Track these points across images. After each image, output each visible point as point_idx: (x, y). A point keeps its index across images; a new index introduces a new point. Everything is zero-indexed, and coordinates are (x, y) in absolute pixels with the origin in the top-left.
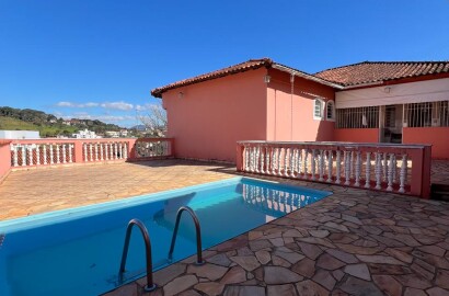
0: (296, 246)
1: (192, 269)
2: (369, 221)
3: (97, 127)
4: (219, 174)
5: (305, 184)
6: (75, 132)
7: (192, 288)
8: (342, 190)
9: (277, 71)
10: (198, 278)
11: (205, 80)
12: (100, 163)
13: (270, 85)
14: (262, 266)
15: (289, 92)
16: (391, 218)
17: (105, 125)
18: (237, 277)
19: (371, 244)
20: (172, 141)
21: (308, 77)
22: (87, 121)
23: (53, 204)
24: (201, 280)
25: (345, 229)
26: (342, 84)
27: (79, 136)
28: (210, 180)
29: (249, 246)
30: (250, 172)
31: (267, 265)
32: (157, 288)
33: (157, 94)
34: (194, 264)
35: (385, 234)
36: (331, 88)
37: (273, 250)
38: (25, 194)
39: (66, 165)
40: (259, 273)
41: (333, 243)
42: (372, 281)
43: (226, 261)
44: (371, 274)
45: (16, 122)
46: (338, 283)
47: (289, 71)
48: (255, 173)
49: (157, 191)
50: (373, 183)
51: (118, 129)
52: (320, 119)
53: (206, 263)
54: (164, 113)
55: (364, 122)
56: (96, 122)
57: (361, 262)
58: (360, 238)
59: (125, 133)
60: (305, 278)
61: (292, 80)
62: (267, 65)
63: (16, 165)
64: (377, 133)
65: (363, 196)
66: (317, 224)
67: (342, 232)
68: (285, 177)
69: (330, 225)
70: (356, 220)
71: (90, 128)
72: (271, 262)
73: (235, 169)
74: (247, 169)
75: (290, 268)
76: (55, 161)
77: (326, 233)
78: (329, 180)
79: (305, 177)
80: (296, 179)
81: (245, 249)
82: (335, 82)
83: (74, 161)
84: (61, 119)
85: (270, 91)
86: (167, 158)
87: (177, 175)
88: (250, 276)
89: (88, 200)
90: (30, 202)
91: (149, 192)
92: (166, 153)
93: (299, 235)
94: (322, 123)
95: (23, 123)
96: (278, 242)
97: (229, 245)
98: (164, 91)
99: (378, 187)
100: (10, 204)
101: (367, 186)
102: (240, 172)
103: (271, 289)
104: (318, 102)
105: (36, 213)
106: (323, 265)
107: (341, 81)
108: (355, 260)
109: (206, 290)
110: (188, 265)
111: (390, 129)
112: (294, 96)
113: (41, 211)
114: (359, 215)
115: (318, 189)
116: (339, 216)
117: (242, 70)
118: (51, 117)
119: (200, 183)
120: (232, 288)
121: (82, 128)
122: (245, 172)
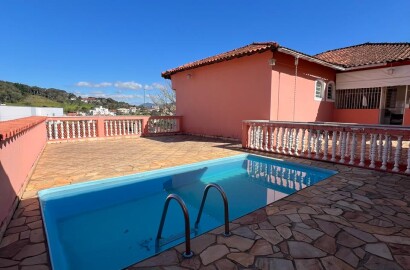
0: (313, 222)
1: (221, 239)
2: (381, 201)
3: (110, 104)
4: (226, 150)
5: (309, 162)
6: (92, 108)
7: (225, 257)
8: (347, 169)
9: (282, 54)
10: (229, 248)
11: (212, 63)
12: (118, 138)
13: (274, 68)
14: (285, 240)
15: (292, 74)
16: (402, 199)
17: (116, 102)
18: (264, 249)
19: (388, 224)
20: (181, 119)
21: (311, 60)
22: (101, 99)
23: (89, 175)
24: (232, 250)
25: (357, 208)
26: (344, 66)
27: (95, 113)
28: (219, 156)
29: (269, 221)
30: (255, 149)
31: (289, 239)
32: (194, 255)
33: (167, 76)
34: (222, 235)
35: (399, 215)
36: (332, 69)
37: (292, 226)
38: (63, 165)
39: (91, 139)
40: (284, 246)
41: (348, 221)
42: (394, 260)
43: (250, 234)
44: (393, 254)
45: (43, 100)
46: (362, 261)
47: (293, 53)
48: (260, 150)
49: (173, 165)
50: (378, 164)
51: (128, 106)
52: (320, 100)
53: (233, 234)
54: (173, 93)
55: (364, 103)
56: (109, 100)
57: (379, 242)
58: (375, 218)
59: (134, 110)
60: (328, 255)
61: (296, 63)
62: (273, 49)
63: (51, 138)
64: (377, 113)
65: (369, 176)
66: (329, 203)
67: (356, 211)
68: (289, 155)
69: (341, 203)
70: (366, 200)
71: (104, 105)
72: (292, 237)
73: (240, 146)
74: (252, 147)
75: (312, 244)
76: (82, 135)
77: (340, 212)
78: (333, 159)
79: (309, 156)
80: (300, 157)
81: (265, 223)
82: (336, 64)
83: (97, 136)
84: (80, 98)
85: (275, 73)
86: (176, 134)
87: (189, 151)
88: (277, 249)
89: (117, 172)
90: (69, 172)
91: (168, 166)
92: (175, 129)
93: (313, 212)
94: (322, 104)
95: (48, 100)
96: (295, 218)
97: (251, 219)
98: (173, 73)
99: (383, 167)
100: (53, 173)
101: (372, 166)
102: (245, 149)
103: (299, 263)
104: (319, 84)
105: (76, 182)
106: (343, 243)
107: (342, 63)
108: (374, 240)
109: (239, 260)
110: (217, 236)
111: (390, 109)
112: (298, 78)
113: (80, 180)
114: (369, 195)
115: (324, 168)
116: (349, 195)
117: (249, 54)
118: (71, 96)
119: (210, 158)
120: (261, 259)
121: (97, 105)
122: (250, 149)
